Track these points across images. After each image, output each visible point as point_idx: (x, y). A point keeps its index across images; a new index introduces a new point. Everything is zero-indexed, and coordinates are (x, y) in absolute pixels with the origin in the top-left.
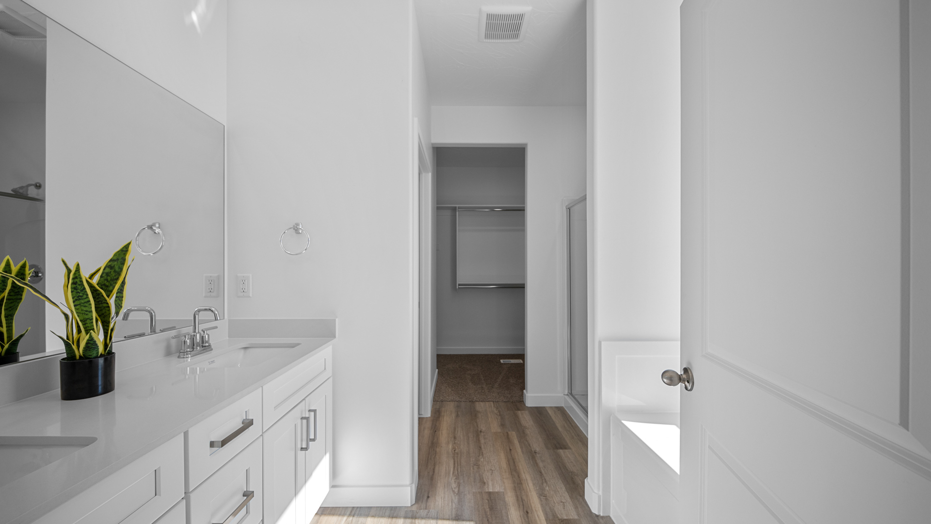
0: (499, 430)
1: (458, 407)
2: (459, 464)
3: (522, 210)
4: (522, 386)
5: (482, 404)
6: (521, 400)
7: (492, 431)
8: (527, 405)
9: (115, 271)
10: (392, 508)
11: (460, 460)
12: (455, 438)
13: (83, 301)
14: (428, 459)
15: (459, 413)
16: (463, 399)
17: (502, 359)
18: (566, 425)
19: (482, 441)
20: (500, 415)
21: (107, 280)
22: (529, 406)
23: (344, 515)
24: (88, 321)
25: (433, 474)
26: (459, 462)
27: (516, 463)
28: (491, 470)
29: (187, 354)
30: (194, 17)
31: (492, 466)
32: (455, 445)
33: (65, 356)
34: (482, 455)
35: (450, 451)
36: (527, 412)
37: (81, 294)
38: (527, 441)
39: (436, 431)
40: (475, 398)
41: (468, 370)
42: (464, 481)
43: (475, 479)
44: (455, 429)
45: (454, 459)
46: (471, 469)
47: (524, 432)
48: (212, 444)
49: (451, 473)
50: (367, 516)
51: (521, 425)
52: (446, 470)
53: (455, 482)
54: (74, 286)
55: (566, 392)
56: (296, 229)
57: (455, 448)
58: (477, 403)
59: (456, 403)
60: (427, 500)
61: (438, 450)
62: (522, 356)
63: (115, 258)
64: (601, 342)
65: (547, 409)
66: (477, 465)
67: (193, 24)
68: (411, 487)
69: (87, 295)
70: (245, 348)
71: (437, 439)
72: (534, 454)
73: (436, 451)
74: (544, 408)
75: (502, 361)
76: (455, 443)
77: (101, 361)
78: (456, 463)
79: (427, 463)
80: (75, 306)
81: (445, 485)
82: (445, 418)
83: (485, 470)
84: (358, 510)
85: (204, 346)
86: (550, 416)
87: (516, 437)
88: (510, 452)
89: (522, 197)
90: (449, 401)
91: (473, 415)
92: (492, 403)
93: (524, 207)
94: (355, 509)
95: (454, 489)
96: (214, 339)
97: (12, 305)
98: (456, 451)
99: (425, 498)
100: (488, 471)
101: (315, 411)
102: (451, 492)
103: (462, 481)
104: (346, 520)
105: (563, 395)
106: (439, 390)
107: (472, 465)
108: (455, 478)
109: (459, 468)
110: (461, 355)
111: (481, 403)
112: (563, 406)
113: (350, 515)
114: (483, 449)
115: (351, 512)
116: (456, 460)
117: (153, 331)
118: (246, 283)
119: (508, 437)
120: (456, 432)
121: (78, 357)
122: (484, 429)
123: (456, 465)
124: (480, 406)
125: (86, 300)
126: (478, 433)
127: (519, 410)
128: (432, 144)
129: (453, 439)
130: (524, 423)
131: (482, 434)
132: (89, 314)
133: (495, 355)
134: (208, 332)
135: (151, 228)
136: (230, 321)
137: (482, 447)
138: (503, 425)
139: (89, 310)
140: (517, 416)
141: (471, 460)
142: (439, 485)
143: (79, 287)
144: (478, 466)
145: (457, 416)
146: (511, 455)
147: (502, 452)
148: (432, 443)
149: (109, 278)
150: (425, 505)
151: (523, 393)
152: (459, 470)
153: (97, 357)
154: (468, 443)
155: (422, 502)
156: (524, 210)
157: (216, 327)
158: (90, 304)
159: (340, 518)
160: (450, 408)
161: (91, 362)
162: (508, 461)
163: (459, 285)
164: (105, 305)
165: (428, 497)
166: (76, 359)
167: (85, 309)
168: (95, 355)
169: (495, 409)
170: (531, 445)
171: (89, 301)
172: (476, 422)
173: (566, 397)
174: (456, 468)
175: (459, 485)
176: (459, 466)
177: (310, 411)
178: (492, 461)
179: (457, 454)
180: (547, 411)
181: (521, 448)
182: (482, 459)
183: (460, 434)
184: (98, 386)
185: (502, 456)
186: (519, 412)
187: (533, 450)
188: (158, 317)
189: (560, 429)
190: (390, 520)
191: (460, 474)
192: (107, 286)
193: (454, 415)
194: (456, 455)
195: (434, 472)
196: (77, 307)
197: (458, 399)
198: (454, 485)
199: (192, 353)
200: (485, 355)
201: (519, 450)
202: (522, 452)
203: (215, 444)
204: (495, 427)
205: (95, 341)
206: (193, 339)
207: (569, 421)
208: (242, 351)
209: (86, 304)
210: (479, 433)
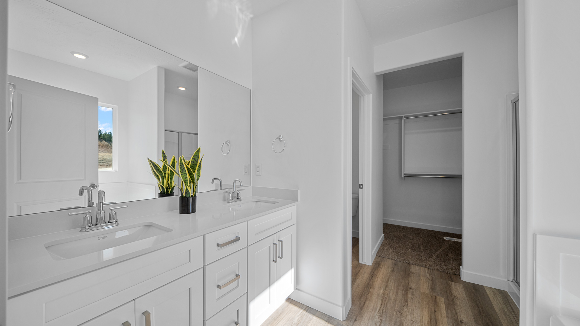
0: (428, 292)
1: (395, 264)
2: (385, 306)
3: (460, 112)
4: (459, 262)
5: (417, 268)
6: (457, 274)
7: (421, 291)
8: (462, 279)
9: (196, 161)
10: (329, 317)
11: (387, 303)
12: (387, 286)
13: (184, 173)
14: (362, 294)
15: (395, 269)
16: (401, 260)
17: (445, 236)
18: (506, 309)
19: (410, 296)
20: (432, 280)
21: (193, 164)
22: (465, 280)
23: (302, 308)
24: (186, 182)
25: (363, 306)
26: (385, 305)
27: (438, 324)
28: (412, 320)
29: (230, 201)
30: (236, 40)
31: (413, 317)
32: (385, 291)
33: (181, 196)
34: (407, 306)
35: (381, 294)
36: (461, 285)
37: (183, 170)
38: (454, 309)
39: (373, 277)
40: (411, 261)
41: (411, 239)
42: (386, 320)
43: (396, 322)
44: (388, 280)
45: (382, 301)
46: (395, 313)
47: (453, 301)
48: (218, 245)
49: (377, 310)
50: (314, 315)
51: (452, 294)
52: (374, 307)
53: (379, 317)
54: (181, 166)
55: (511, 278)
56: (279, 138)
57: (385, 293)
58: (413, 265)
59: (394, 261)
60: (354, 322)
61: (371, 290)
62: (459, 236)
63: (195, 155)
64: (536, 235)
65: (486, 289)
66: (400, 312)
67: (235, 43)
68: (342, 308)
69: (185, 170)
70: (257, 201)
71: (373, 283)
72: (460, 323)
73: (369, 291)
74: (482, 287)
75: (445, 238)
76: (386, 290)
77: (191, 199)
78: (383, 304)
79: (361, 296)
80: (181, 175)
81: (370, 317)
82: (382, 270)
83: (406, 319)
84: (310, 309)
85: (238, 198)
86: (488, 296)
87: (443, 302)
88: (435, 313)
89: (460, 101)
90: (389, 259)
91: (407, 274)
92: (427, 269)
93: (461, 110)
94: (308, 308)
95: (376, 323)
96: (242, 195)
97: (172, 174)
98: (385, 296)
99: (354, 320)
100: (409, 320)
101: (282, 241)
102: (374, 324)
103: (384, 319)
104: (302, 312)
105: (506, 280)
106: (382, 249)
107: (396, 310)
108: (379, 315)
109: (385, 309)
110: (407, 228)
111: (416, 266)
112: (507, 291)
113: (304, 310)
114: (409, 302)
115: (306, 308)
116: (384, 302)
117: (221, 189)
118: (259, 168)
119: (435, 301)
120: (389, 282)
121: (184, 197)
122: (413, 287)
123: (383, 306)
124: (415, 269)
125: (185, 173)
126: (407, 289)
127: (453, 281)
128: (375, 73)
129: (385, 286)
130: (455, 293)
131: (411, 290)
132: (186, 178)
133: (439, 232)
134: (240, 191)
135: (226, 143)
136: (253, 187)
137: (409, 300)
138: (432, 289)
139: (186, 177)
140: (449, 286)
141: (396, 306)
142: (366, 315)
143: (182, 167)
144: (401, 314)
145: (393, 271)
146: (435, 316)
147: (426, 310)
148: (368, 284)
149: (194, 163)
150: (352, 325)
151: (459, 268)
152: (384, 311)
153: (189, 197)
154: (397, 294)
155: (350, 322)
156: (461, 112)
157: (244, 190)
158: (187, 174)
159: (299, 309)
160: (387, 264)
161: (188, 199)
162: (431, 319)
163: (404, 174)
164: (193, 175)
165: (356, 320)
166: (183, 197)
167: (185, 176)
168: (188, 196)
169: (428, 275)
170: (458, 314)
171: (186, 173)
172: (408, 280)
173: (511, 283)
174: (382, 308)
175: (381, 321)
176: (385, 308)
177: (279, 241)
178: (414, 314)
179: (386, 298)
180: (485, 290)
181: (447, 313)
182: (406, 310)
183: (391, 284)
184: (190, 209)
185: (426, 314)
186: (453, 283)
187: (459, 319)
188: (223, 183)
189: (497, 310)
190: (327, 323)
191: (384, 314)
192: (194, 167)
193: (390, 270)
194: (384, 298)
195: (364, 304)
196: (182, 175)
197: (396, 258)
198: (377, 320)
199: (232, 200)
200: (429, 231)
201: (444, 315)
202: (447, 317)
203: (220, 245)
204: (425, 288)
205: (188, 190)
206: (233, 195)
207: (511, 306)
208: (255, 203)
209: (185, 174)
210: (409, 289)
